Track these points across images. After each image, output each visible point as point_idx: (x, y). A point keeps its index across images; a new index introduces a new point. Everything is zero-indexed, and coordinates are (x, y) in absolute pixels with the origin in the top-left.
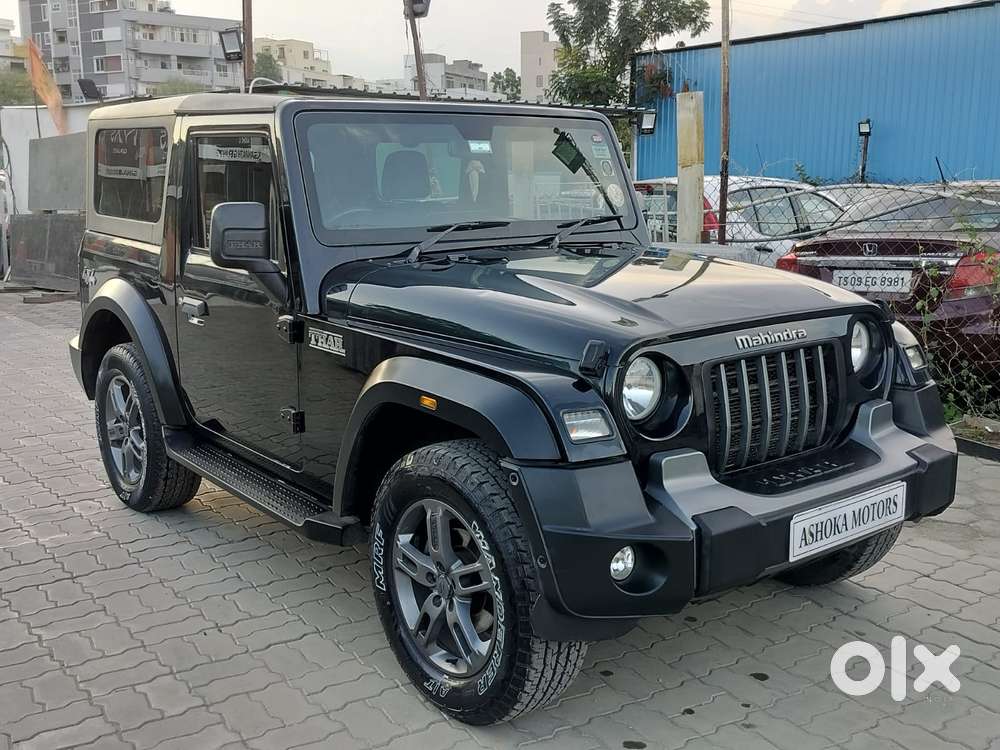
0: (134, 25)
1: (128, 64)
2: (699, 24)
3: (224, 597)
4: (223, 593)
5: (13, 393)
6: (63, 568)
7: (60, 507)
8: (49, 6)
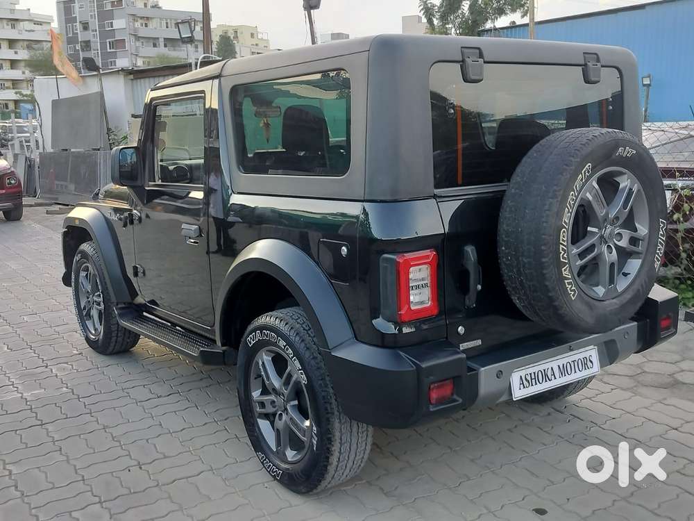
0: (134, 17)
1: (130, 44)
2: (526, 8)
3: (147, 441)
4: (147, 438)
5: (27, 281)
6: (36, 417)
7: (43, 369)
8: (77, 5)
